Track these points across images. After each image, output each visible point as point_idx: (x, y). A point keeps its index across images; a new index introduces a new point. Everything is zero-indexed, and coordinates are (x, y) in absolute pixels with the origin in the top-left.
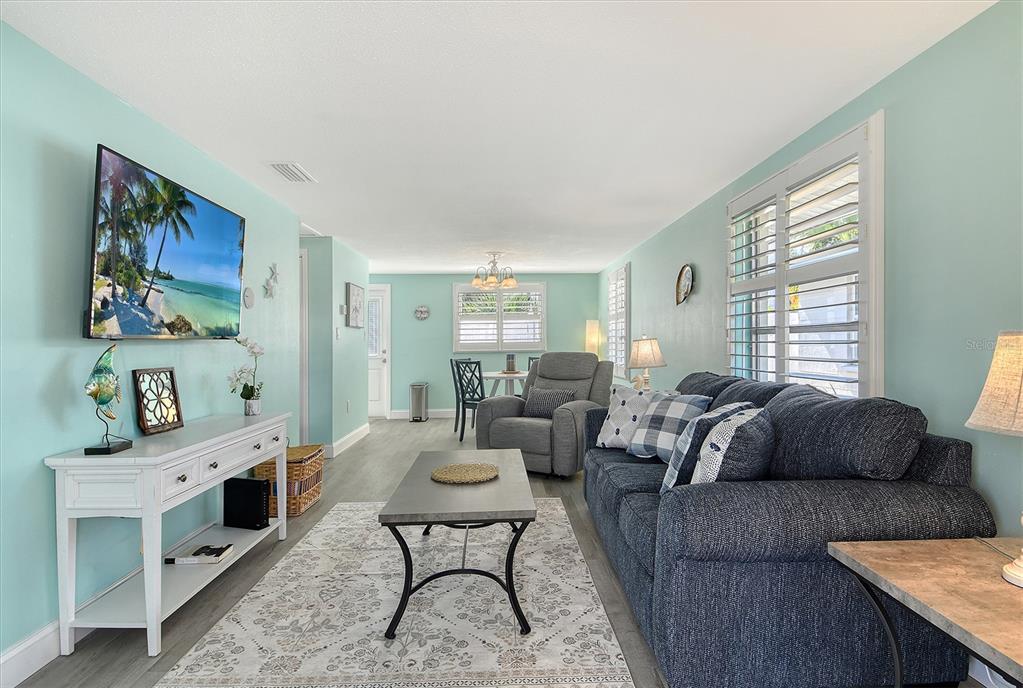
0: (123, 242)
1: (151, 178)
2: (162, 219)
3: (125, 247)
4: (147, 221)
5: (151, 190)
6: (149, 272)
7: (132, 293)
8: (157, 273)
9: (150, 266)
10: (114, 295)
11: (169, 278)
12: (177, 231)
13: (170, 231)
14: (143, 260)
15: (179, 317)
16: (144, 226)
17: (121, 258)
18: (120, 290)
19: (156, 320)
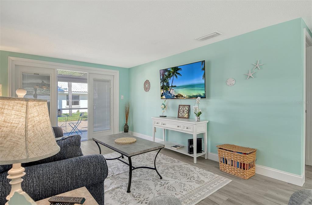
0: (165, 83)
1: (169, 69)
2: (172, 76)
3: (165, 84)
4: (169, 78)
5: (169, 71)
6: (170, 87)
7: (167, 91)
8: (172, 86)
9: (170, 85)
10: (164, 92)
11: (175, 86)
12: (176, 76)
13: (175, 77)
14: (169, 85)
15: (179, 94)
16: (168, 79)
17: (165, 86)
18: (165, 91)
19: (173, 95)
